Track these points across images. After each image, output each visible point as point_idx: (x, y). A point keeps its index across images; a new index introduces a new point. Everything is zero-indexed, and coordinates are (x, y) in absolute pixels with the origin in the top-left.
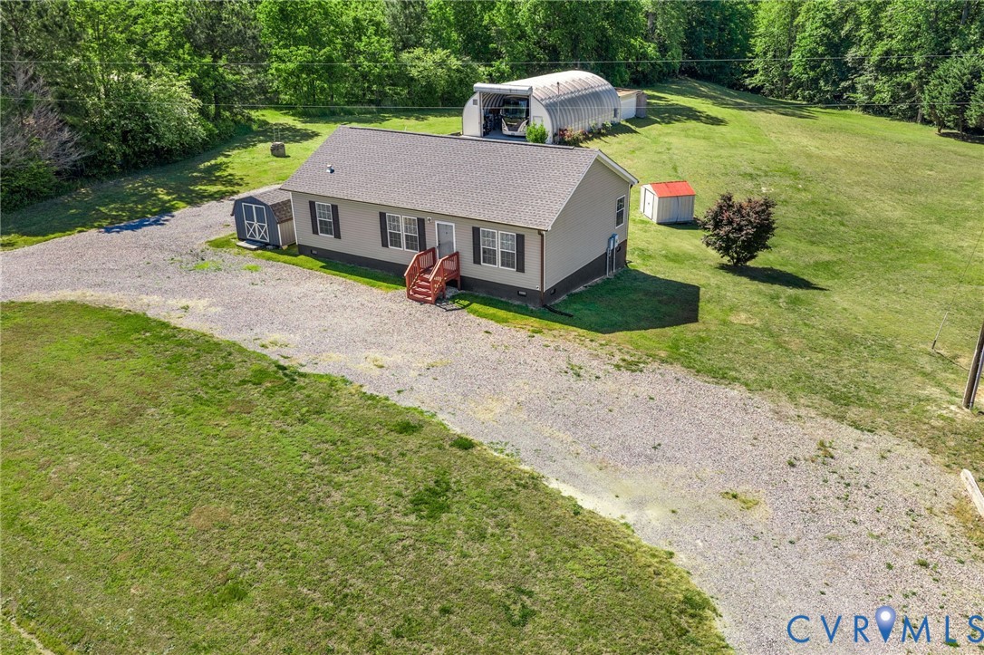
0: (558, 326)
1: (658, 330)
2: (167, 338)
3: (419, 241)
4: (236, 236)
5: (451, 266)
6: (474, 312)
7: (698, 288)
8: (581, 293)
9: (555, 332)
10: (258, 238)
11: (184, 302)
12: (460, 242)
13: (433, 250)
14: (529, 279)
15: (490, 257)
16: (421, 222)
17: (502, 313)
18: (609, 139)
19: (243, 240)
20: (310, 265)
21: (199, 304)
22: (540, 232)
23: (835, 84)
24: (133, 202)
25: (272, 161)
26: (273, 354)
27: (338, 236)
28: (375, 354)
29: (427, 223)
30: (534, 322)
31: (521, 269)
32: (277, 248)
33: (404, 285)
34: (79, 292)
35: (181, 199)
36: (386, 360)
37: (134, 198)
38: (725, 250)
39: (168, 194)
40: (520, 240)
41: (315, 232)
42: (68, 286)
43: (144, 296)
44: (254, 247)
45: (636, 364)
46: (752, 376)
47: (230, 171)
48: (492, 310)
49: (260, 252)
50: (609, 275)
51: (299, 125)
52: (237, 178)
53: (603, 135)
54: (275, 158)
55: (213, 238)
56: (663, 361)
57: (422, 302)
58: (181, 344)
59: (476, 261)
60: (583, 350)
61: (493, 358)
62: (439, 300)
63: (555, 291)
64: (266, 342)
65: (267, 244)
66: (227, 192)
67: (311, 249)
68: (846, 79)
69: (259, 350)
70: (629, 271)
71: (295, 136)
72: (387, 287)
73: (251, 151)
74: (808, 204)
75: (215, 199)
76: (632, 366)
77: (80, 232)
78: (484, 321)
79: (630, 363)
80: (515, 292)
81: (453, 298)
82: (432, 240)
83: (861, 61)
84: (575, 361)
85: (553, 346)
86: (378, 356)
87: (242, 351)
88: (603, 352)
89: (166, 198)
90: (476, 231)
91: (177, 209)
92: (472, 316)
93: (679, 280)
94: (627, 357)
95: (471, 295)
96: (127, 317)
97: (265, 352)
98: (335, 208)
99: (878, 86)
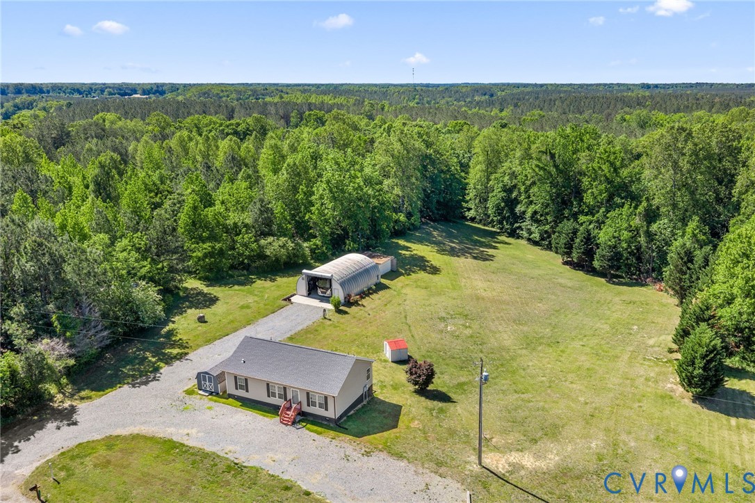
0: (341, 435)
1: (381, 434)
2: (186, 452)
3: (284, 396)
4: (197, 386)
5: (298, 407)
6: (308, 429)
7: (401, 407)
8: (351, 415)
9: (340, 438)
10: (208, 389)
11: (186, 431)
12: (302, 398)
13: (290, 400)
14: (330, 414)
15: (314, 404)
16: (285, 389)
17: (319, 429)
18: (374, 296)
19: (200, 390)
20: (235, 405)
21: (193, 431)
22: (334, 397)
23: (512, 224)
24: (138, 364)
25: (199, 326)
26: (231, 457)
27: (247, 391)
28: (270, 454)
29: (287, 389)
30: (332, 433)
31: (327, 409)
32: (217, 394)
33: (278, 415)
34: (138, 428)
35: (161, 360)
36: (276, 458)
37: (137, 361)
38: (416, 383)
39: (153, 357)
40: (326, 398)
41: (237, 389)
42: (131, 425)
43: (167, 429)
44: (207, 394)
45: (370, 452)
46: (411, 455)
47: (179, 337)
48: (315, 428)
49: (210, 397)
50: (365, 402)
51: (206, 290)
52: (185, 342)
53: (371, 294)
54: (201, 324)
55: (185, 389)
56: (380, 451)
57: (287, 425)
58: (193, 454)
59: (308, 405)
60: (351, 447)
61: (316, 454)
62: (294, 423)
63: (341, 417)
64: (227, 451)
65: (213, 392)
66: (182, 353)
67: (234, 396)
68: (517, 222)
69: (225, 455)
70: (374, 398)
71: (206, 301)
72: (271, 417)
73: (185, 317)
74: (469, 337)
75: (178, 359)
76: (368, 454)
77: (120, 387)
78: (312, 434)
79: (368, 453)
80: (324, 418)
81: (299, 422)
82: (290, 396)
83: (524, 213)
84: (347, 453)
85: (339, 445)
86: (272, 455)
87: (218, 456)
88: (357, 448)
89: (154, 360)
90: (308, 394)
91: (161, 368)
92: (308, 432)
93: (394, 402)
94: (367, 450)
95: (307, 419)
96: (165, 441)
97: (227, 456)
98: (246, 380)
99: (533, 229)
